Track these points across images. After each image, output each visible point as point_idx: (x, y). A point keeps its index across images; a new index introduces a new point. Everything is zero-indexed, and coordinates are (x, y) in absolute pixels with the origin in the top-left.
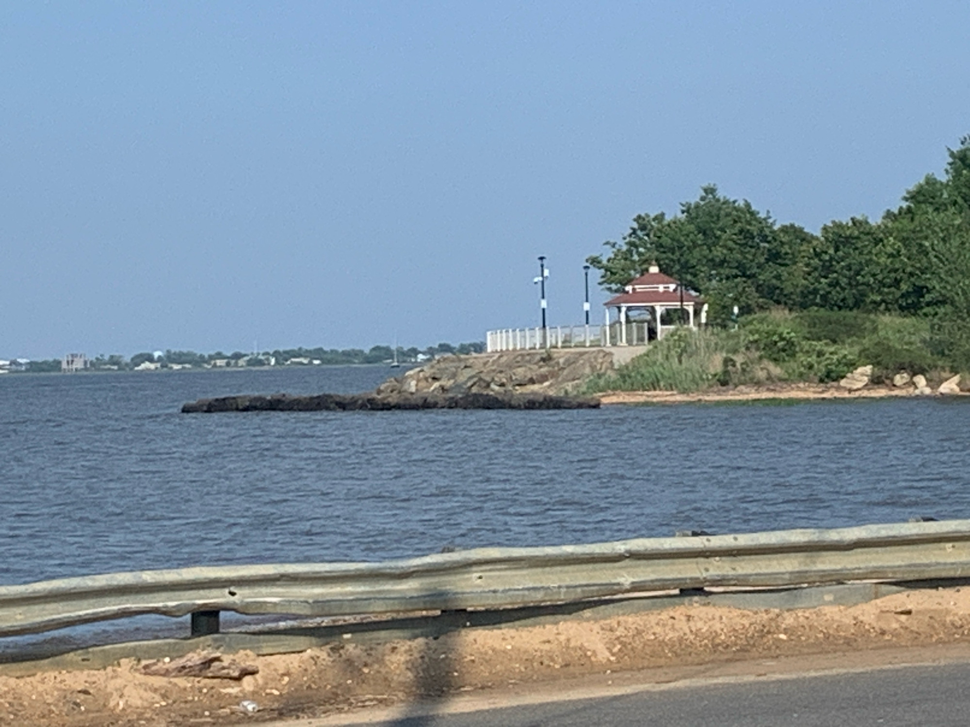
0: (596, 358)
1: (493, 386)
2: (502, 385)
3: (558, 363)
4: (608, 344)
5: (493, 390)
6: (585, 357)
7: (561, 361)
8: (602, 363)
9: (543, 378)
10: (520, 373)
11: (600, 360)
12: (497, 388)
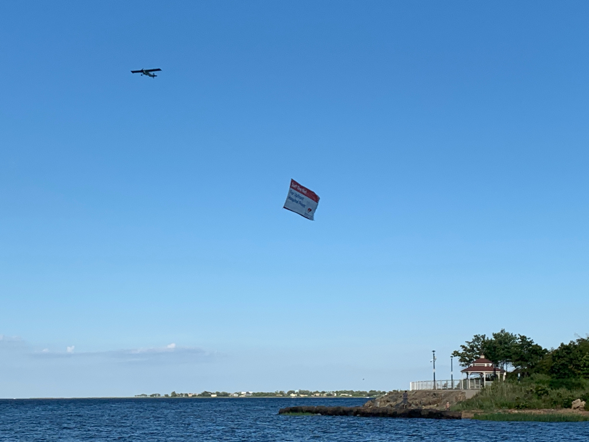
0: (458, 394)
1: (413, 405)
2: (417, 405)
3: (441, 396)
4: (463, 389)
5: (413, 407)
6: (453, 394)
7: (443, 395)
8: (460, 397)
9: (434, 403)
10: (424, 400)
11: (460, 395)
12: (414, 406)
